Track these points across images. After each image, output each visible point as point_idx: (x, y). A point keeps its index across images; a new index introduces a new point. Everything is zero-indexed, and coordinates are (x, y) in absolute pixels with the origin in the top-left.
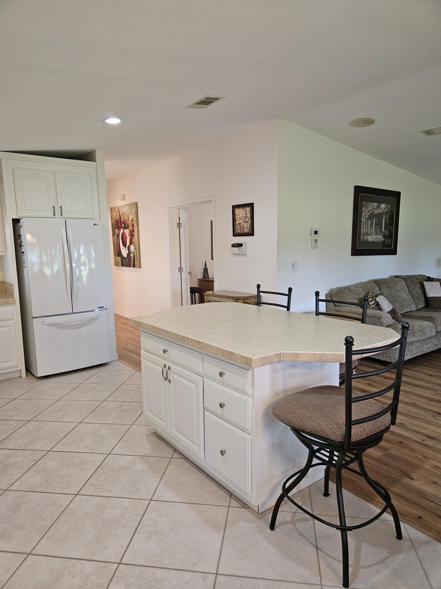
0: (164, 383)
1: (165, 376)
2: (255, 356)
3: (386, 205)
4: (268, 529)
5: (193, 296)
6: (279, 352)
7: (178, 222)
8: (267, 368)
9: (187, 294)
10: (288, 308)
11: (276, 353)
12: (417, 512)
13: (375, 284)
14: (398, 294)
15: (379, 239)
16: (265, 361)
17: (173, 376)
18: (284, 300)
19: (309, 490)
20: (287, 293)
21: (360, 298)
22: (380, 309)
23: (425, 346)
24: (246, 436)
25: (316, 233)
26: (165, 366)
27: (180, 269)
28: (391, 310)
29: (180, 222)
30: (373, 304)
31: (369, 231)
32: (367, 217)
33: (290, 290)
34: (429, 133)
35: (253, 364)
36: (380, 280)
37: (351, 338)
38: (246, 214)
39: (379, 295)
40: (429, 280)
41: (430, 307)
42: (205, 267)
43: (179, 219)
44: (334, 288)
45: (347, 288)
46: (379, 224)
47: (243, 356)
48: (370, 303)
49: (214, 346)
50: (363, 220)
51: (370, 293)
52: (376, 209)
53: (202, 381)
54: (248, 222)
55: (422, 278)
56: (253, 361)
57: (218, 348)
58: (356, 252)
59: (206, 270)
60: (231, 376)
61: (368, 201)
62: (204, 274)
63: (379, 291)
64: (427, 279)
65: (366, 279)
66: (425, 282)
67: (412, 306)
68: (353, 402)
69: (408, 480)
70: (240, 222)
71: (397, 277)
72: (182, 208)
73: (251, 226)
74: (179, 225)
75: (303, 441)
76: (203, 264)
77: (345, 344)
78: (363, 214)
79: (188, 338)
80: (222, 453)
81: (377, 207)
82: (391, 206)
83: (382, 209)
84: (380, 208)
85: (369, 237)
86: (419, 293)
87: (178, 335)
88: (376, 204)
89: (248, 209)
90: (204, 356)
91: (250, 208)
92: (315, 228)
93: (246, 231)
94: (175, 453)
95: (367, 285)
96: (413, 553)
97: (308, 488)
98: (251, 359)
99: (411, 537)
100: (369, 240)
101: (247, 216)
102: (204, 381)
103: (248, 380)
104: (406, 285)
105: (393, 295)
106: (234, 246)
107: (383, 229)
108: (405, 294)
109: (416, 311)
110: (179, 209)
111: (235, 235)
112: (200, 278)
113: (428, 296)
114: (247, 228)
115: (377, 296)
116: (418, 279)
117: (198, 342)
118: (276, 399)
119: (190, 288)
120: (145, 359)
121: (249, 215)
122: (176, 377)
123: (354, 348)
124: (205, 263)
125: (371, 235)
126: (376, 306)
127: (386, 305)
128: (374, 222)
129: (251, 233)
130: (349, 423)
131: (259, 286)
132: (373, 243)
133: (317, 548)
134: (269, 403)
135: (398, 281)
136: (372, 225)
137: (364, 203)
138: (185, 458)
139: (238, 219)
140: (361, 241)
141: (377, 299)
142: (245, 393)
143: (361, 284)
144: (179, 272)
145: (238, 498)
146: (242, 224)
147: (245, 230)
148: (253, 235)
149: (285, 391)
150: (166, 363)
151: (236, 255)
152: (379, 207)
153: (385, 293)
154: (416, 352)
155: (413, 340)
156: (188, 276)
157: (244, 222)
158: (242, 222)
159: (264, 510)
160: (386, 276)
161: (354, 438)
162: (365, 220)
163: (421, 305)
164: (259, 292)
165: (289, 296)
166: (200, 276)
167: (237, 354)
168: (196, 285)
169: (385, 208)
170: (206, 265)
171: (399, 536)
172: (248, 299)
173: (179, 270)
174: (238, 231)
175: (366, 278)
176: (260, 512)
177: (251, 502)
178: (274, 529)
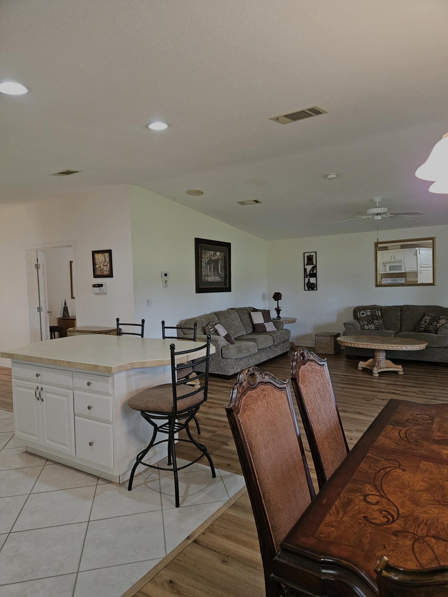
0: (36, 403)
1: (38, 396)
2: (114, 364)
3: (221, 253)
4: (127, 491)
5: (53, 335)
6: (131, 362)
7: (36, 263)
8: (123, 374)
9: (47, 333)
10: (142, 335)
11: (129, 362)
12: (227, 462)
13: (215, 316)
14: (232, 322)
15: (217, 280)
16: (121, 369)
17: (46, 395)
18: (138, 330)
19: (158, 464)
20: (141, 324)
21: (203, 327)
22: (218, 335)
23: (251, 361)
24: (108, 426)
25: (166, 275)
26: (38, 388)
27: (39, 309)
28: (226, 335)
29: (39, 263)
30: (213, 331)
31: (209, 273)
32: (207, 262)
33: (143, 321)
34: (242, 203)
35: (113, 371)
36: (218, 312)
37: (174, 345)
38: (105, 259)
39: (218, 323)
40: (255, 311)
41: (256, 332)
42: (65, 306)
43: (37, 260)
44: (183, 320)
45: (193, 319)
46: (216, 268)
47: (105, 366)
48: (211, 330)
49: (82, 363)
50: (204, 264)
51: (211, 322)
52: (213, 256)
53: (72, 393)
54: (107, 265)
55: (250, 309)
56: (113, 369)
57: (86, 364)
58: (199, 290)
59: (66, 309)
60: (97, 384)
61: (206, 250)
62: (63, 313)
63: (218, 320)
64: (253, 310)
65: (208, 312)
66: (251, 313)
67: (243, 331)
68: (177, 385)
69: (225, 446)
70: (99, 265)
71: (232, 309)
72: (39, 250)
73: (110, 269)
74: (37, 266)
75: (146, 418)
76: (62, 303)
77: (170, 349)
78: (203, 260)
79: (60, 361)
80: (91, 444)
81: (214, 255)
82: (224, 253)
83: (217, 256)
84: (216, 256)
85: (209, 278)
86: (248, 321)
87: (50, 360)
88: (213, 252)
89: (107, 255)
90: (74, 373)
91: (108, 254)
92: (165, 271)
93: (106, 273)
94: (47, 462)
95: (209, 316)
96: (222, 482)
97: (157, 463)
98: (111, 367)
99: (221, 475)
100: (209, 280)
101: (106, 261)
102: (75, 393)
103: (109, 384)
104: (239, 316)
105: (228, 323)
106: (94, 286)
107: (219, 272)
108: (237, 322)
109: (246, 335)
110: (37, 251)
111: (95, 276)
112: (59, 317)
113: (254, 323)
114: (107, 271)
115: (216, 324)
116: (247, 311)
117: (69, 362)
118: (131, 396)
119: (50, 327)
120: (16, 386)
121: (108, 259)
122: (48, 395)
123: (176, 351)
124: (65, 302)
125: (210, 276)
126: (215, 332)
127: (223, 332)
128: (212, 266)
129: (110, 275)
130: (175, 399)
131: (118, 320)
132: (212, 283)
133: (161, 493)
134: (125, 400)
135: (232, 312)
136: (210, 268)
137: (203, 251)
138: (56, 463)
139: (98, 263)
140: (203, 281)
141: (216, 327)
142: (108, 394)
143: (204, 316)
144: (38, 311)
145: (104, 479)
146: (101, 267)
147: (104, 272)
148: (112, 277)
149: (137, 391)
150: (38, 385)
151: (97, 294)
152: (215, 254)
153: (222, 322)
154: (244, 365)
155: (241, 356)
156: (48, 315)
157: (104, 266)
158: (102, 265)
159: (124, 481)
160: (224, 309)
161: (179, 408)
162: (205, 265)
163: (250, 330)
164: (118, 324)
165: (142, 326)
166: (60, 315)
167: (100, 366)
168: (55, 324)
169: (220, 256)
170: (65, 304)
171: (214, 476)
172: (109, 332)
173: (37, 309)
174: (98, 273)
175: (209, 310)
176: (121, 483)
177: (114, 475)
178: (131, 490)
